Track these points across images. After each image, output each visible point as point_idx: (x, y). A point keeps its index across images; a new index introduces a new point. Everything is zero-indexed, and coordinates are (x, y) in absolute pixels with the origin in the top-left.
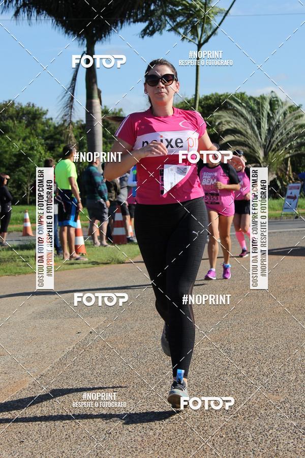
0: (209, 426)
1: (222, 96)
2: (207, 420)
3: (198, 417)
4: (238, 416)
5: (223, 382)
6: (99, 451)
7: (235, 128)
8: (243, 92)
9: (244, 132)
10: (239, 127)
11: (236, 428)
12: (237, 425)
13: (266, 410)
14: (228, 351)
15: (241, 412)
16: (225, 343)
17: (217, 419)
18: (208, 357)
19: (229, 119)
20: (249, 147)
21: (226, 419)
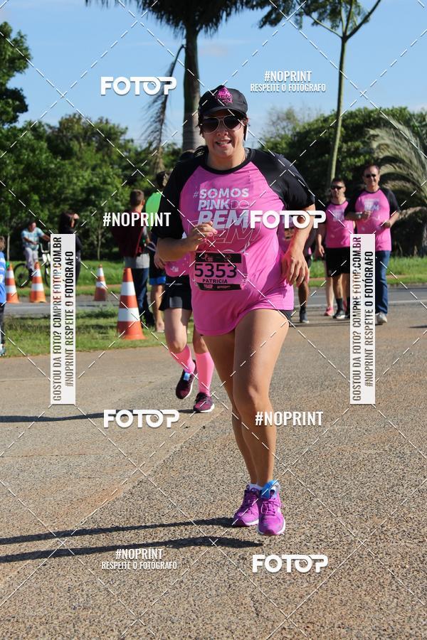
0: (385, 553)
1: (372, 112)
2: (381, 545)
5: (398, 495)
6: (231, 582)
7: (396, 156)
8: (403, 106)
9: (407, 161)
10: (401, 154)
11: (423, 557)
12: (423, 552)
14: (402, 456)
16: (396, 444)
17: (394, 544)
18: (373, 463)
19: (388, 142)
20: (414, 184)
21: (408, 545)
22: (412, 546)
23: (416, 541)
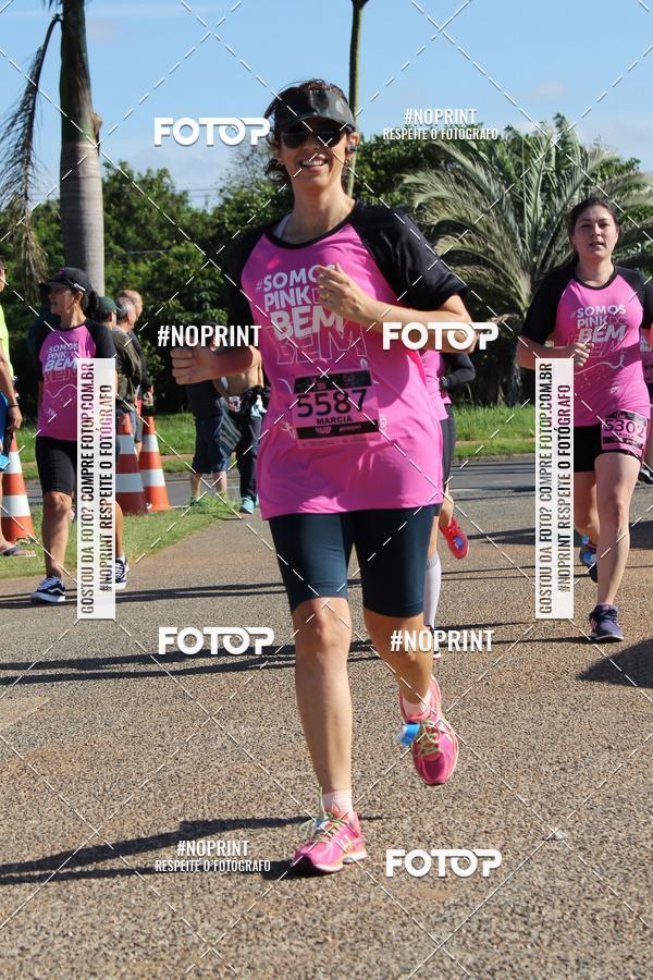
0: (246, 965)
2: (244, 951)
3: (223, 942)
4: (326, 940)
12: (317, 962)
13: (403, 925)
15: (336, 931)
21: (294, 949)
22: (301, 951)
23: (311, 941)
